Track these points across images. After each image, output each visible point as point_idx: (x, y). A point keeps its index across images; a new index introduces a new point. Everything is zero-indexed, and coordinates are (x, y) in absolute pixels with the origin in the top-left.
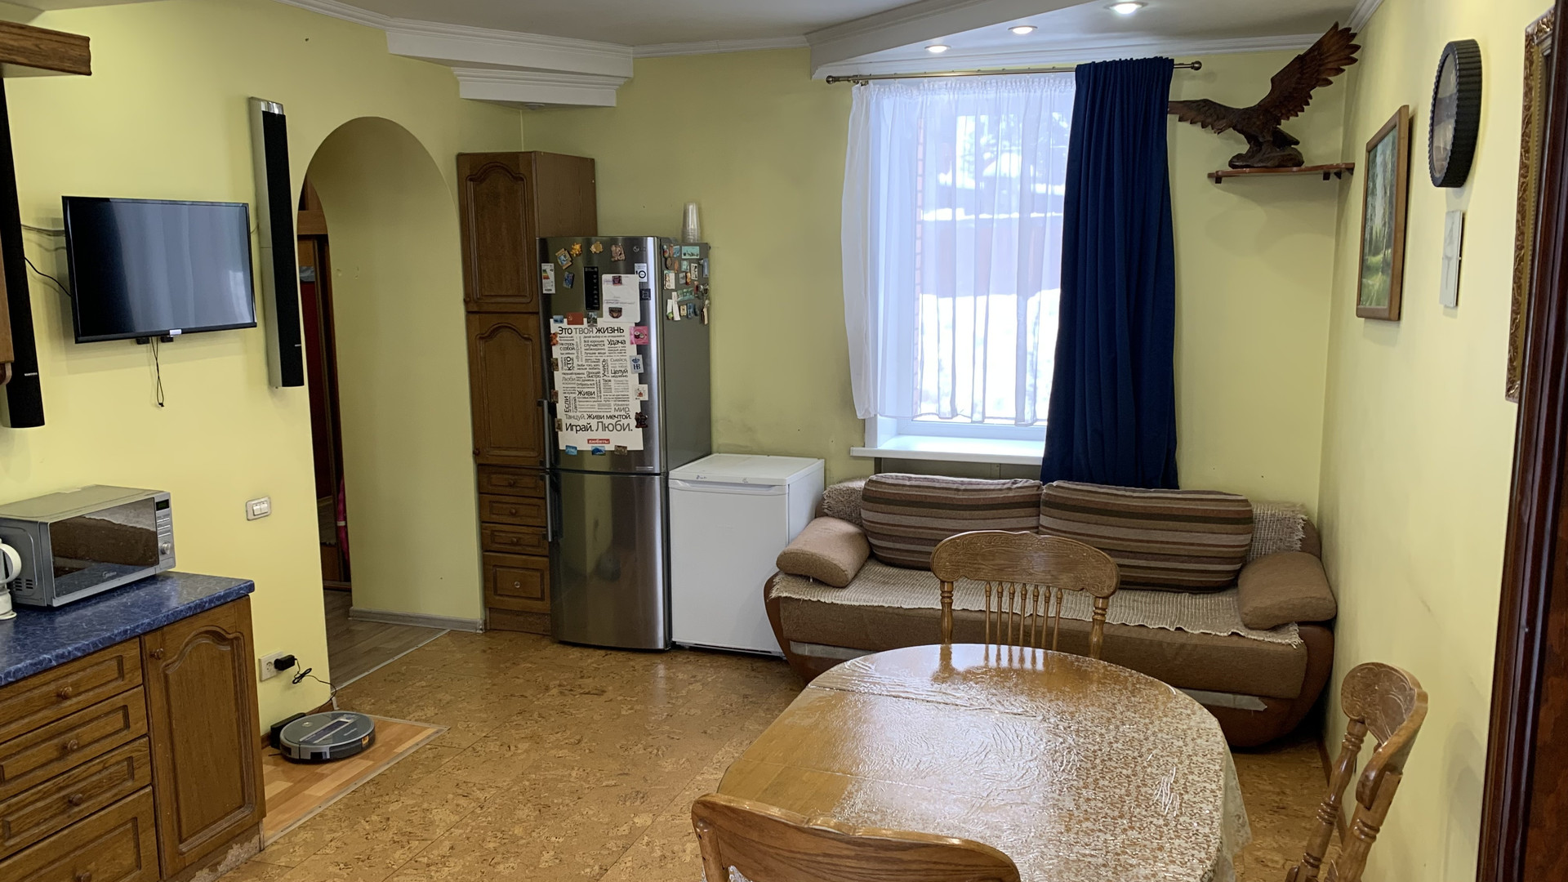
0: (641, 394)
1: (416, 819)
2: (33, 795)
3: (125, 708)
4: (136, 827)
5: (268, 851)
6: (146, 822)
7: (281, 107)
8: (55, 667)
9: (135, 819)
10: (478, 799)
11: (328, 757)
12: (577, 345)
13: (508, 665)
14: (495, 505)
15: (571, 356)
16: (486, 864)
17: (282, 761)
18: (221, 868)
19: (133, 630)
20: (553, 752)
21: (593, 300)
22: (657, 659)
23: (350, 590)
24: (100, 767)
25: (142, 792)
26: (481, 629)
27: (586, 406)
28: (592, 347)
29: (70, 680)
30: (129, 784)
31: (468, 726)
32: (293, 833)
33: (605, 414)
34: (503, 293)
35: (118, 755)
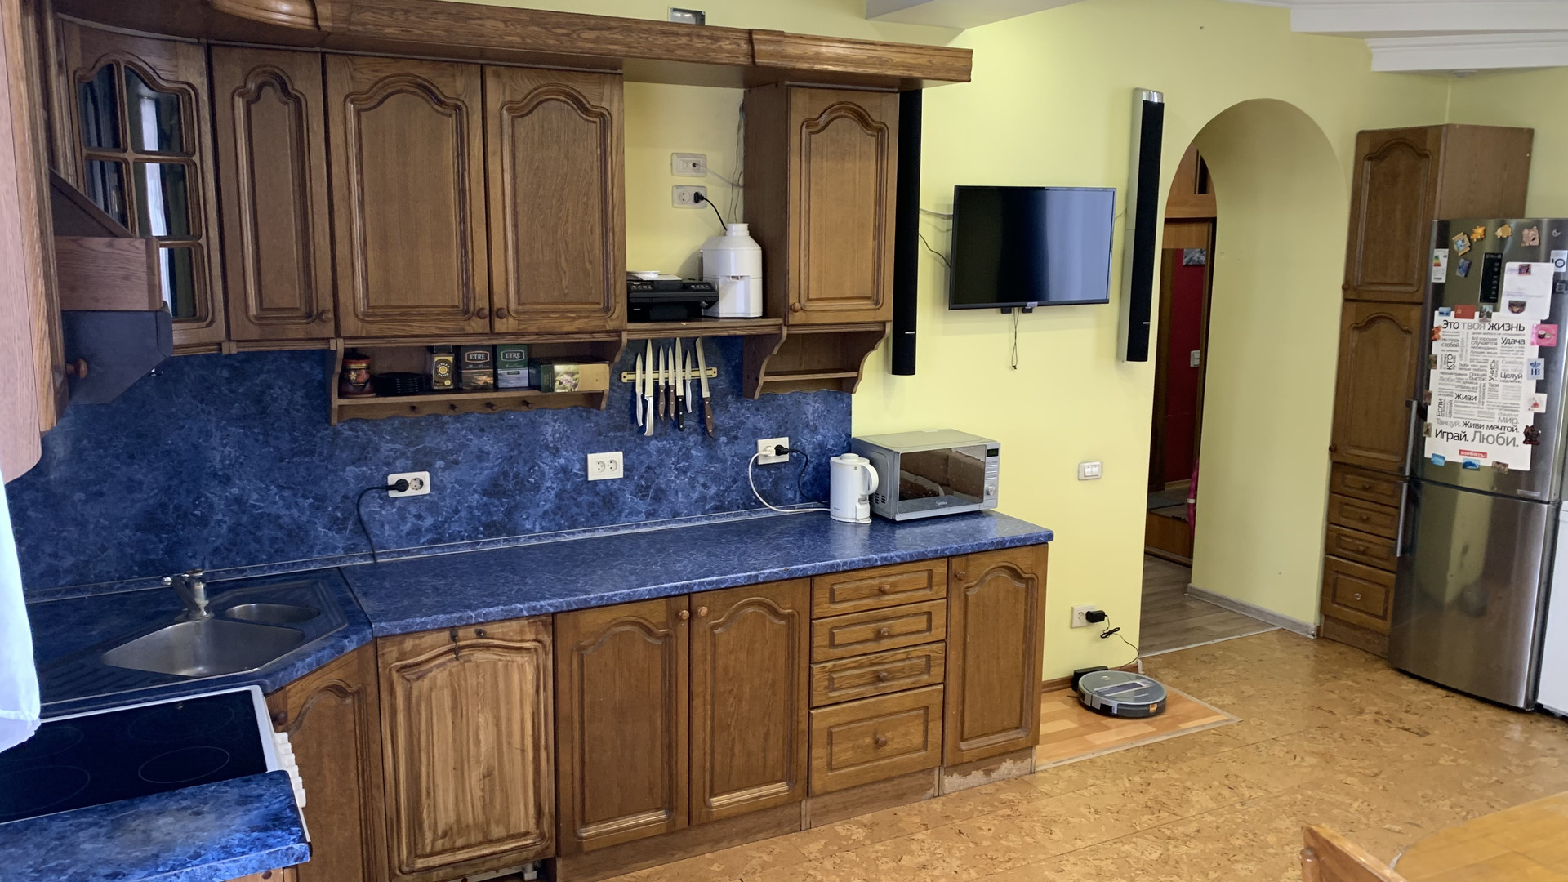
0: (1536, 405)
1: (1174, 792)
2: (853, 662)
3: (929, 614)
4: (926, 714)
5: (1037, 775)
6: (935, 712)
7: (1161, 95)
8: (878, 567)
9: (926, 708)
10: (1243, 795)
11: (1115, 712)
12: (1463, 342)
13: (1328, 677)
14: (1346, 507)
15: (1454, 354)
16: (1225, 858)
17: (1076, 704)
18: (994, 775)
19: (943, 551)
20: (1341, 777)
21: (1490, 292)
22: (1512, 717)
23: (1190, 566)
24: (903, 656)
25: (935, 687)
26: (1313, 635)
27: (1464, 412)
28: (1480, 345)
29: (891, 579)
30: (925, 677)
31: (1261, 724)
32: (1062, 768)
33: (1486, 424)
34: (1389, 281)
35: (919, 651)
